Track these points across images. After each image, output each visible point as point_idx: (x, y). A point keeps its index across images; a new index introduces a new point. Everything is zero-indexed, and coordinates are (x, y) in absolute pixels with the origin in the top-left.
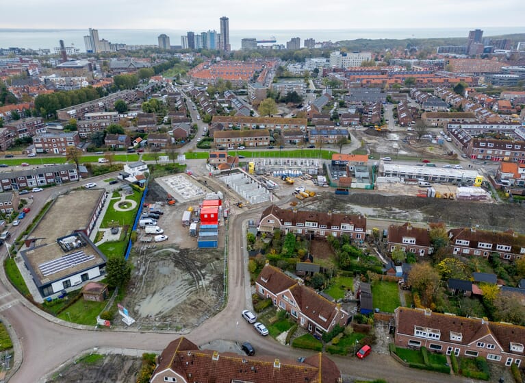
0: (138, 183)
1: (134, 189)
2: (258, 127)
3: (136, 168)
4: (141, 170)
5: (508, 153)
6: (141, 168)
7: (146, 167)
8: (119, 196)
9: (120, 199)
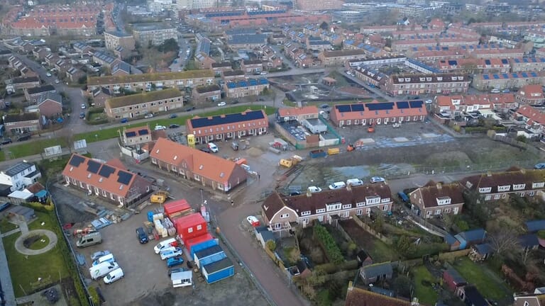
0: (34, 199)
1: (36, 209)
2: (154, 86)
3: (19, 175)
4: (30, 176)
5: (423, 86)
6: (27, 172)
7: (33, 168)
8: (14, 227)
9: (20, 233)
